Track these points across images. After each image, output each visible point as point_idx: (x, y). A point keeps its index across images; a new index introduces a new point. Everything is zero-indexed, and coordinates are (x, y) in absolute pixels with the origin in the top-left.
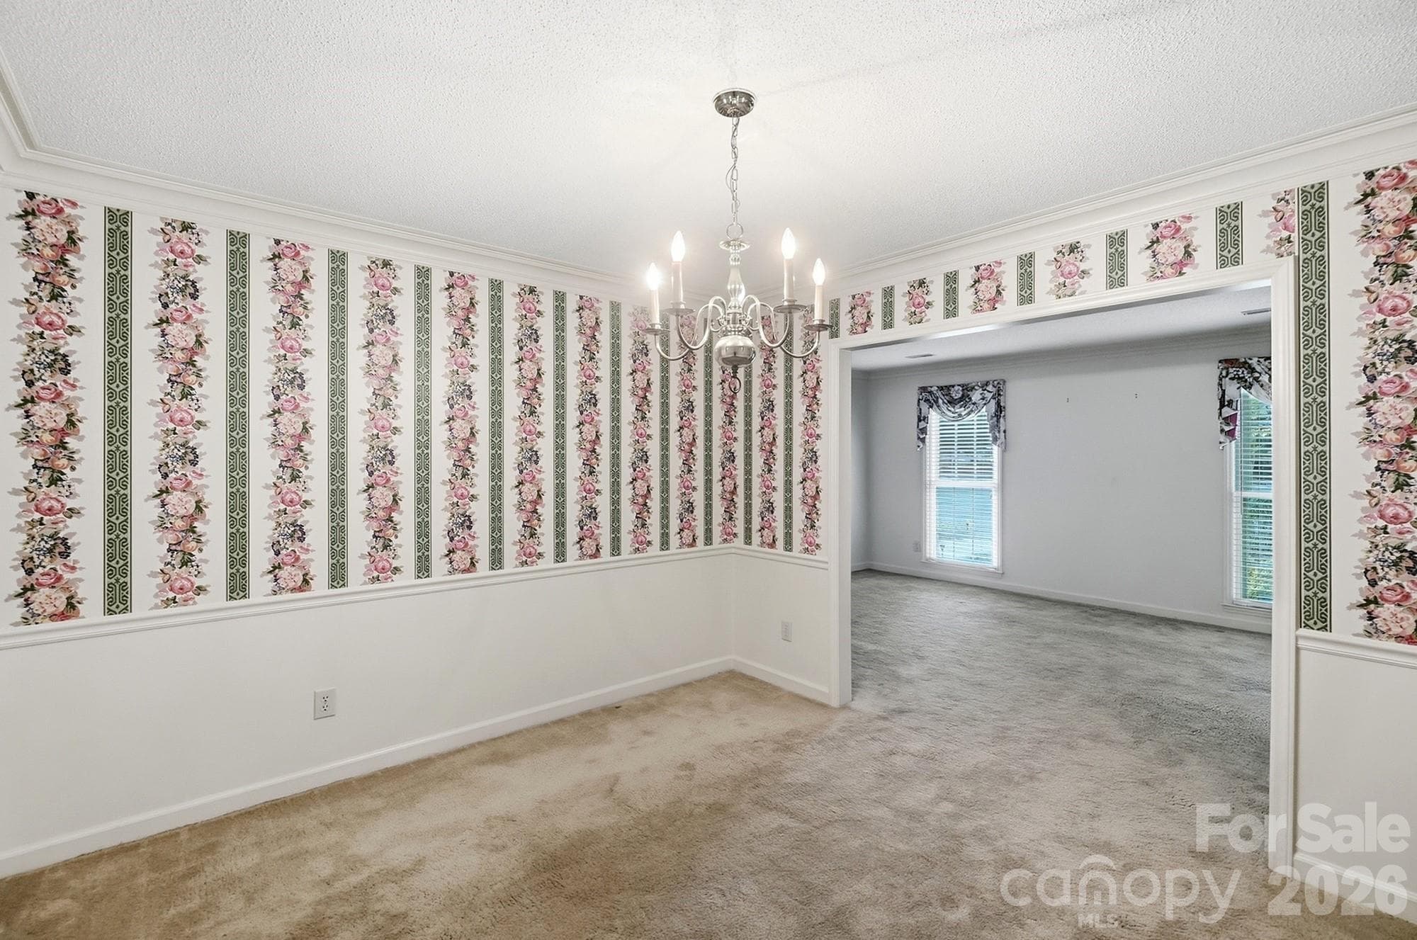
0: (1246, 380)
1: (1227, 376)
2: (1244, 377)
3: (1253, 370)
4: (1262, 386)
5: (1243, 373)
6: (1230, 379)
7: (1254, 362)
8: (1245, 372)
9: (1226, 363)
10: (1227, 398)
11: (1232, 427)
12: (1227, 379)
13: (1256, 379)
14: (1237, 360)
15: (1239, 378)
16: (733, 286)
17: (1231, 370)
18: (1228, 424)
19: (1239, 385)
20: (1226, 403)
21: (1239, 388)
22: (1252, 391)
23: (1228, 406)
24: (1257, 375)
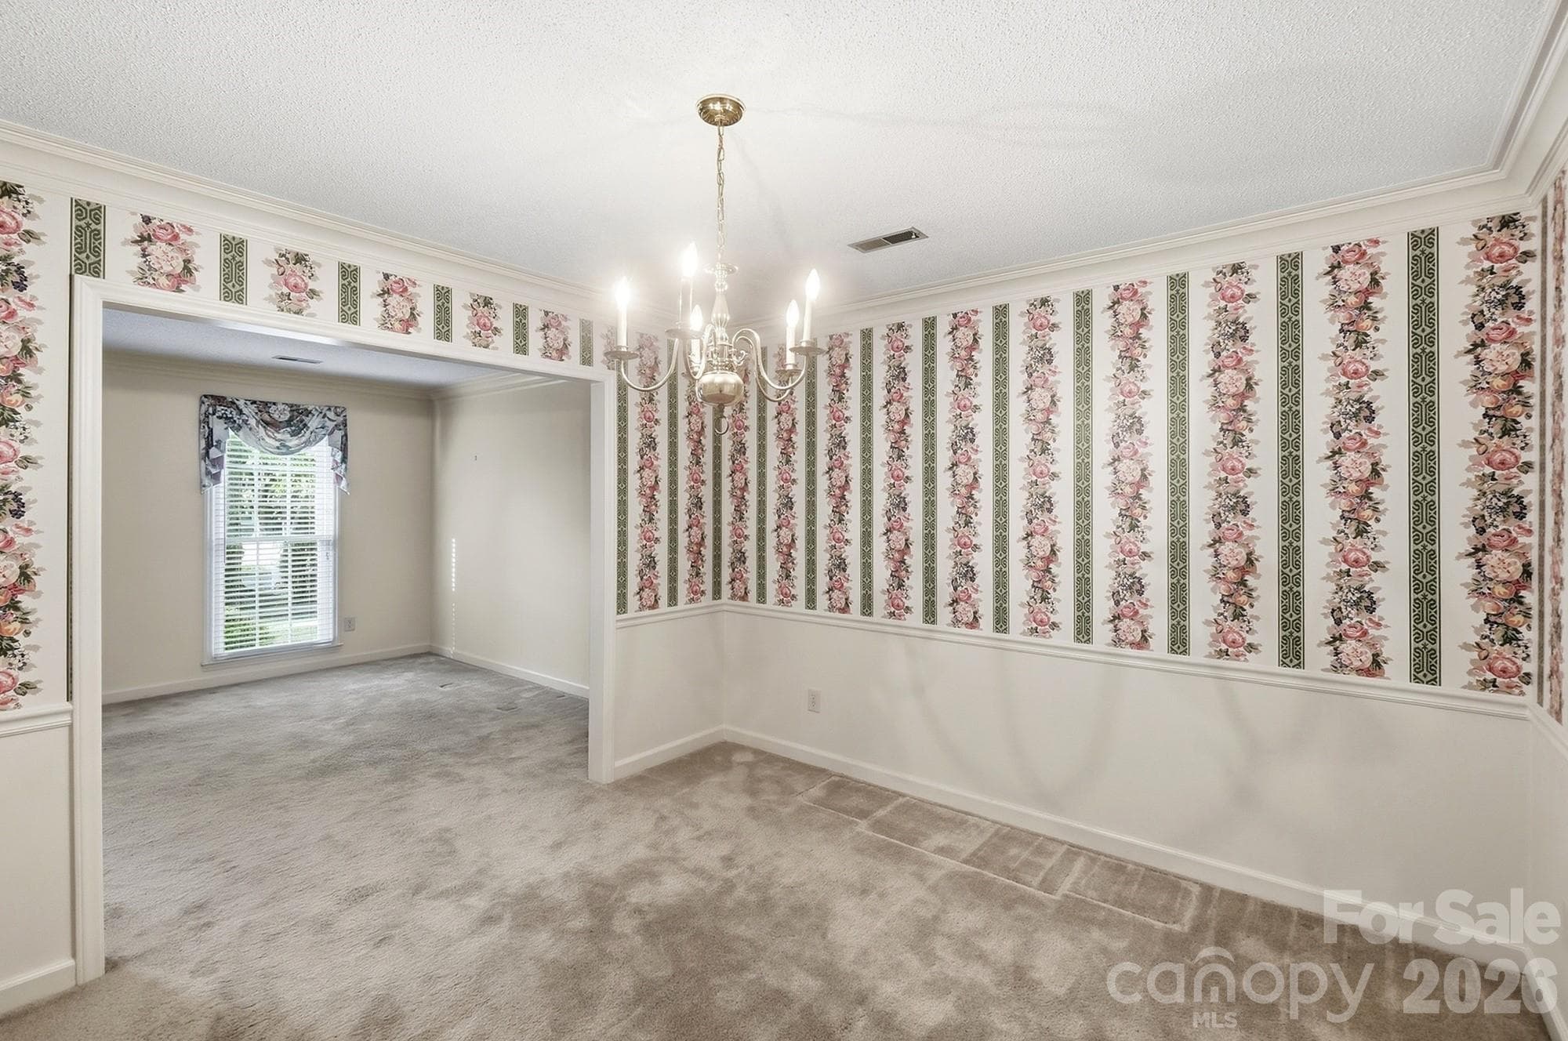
0: (235, 421)
1: (214, 414)
2: (232, 418)
3: (241, 412)
4: (250, 429)
5: (231, 413)
6: (217, 417)
7: (241, 404)
8: (234, 413)
9: (214, 399)
10: (215, 438)
11: (218, 471)
12: (215, 417)
13: (245, 422)
14: (224, 398)
15: (227, 418)
16: (719, 315)
17: (219, 408)
18: (214, 466)
19: (226, 426)
20: (215, 444)
21: (226, 429)
22: (241, 433)
23: (216, 446)
24: (245, 417)
